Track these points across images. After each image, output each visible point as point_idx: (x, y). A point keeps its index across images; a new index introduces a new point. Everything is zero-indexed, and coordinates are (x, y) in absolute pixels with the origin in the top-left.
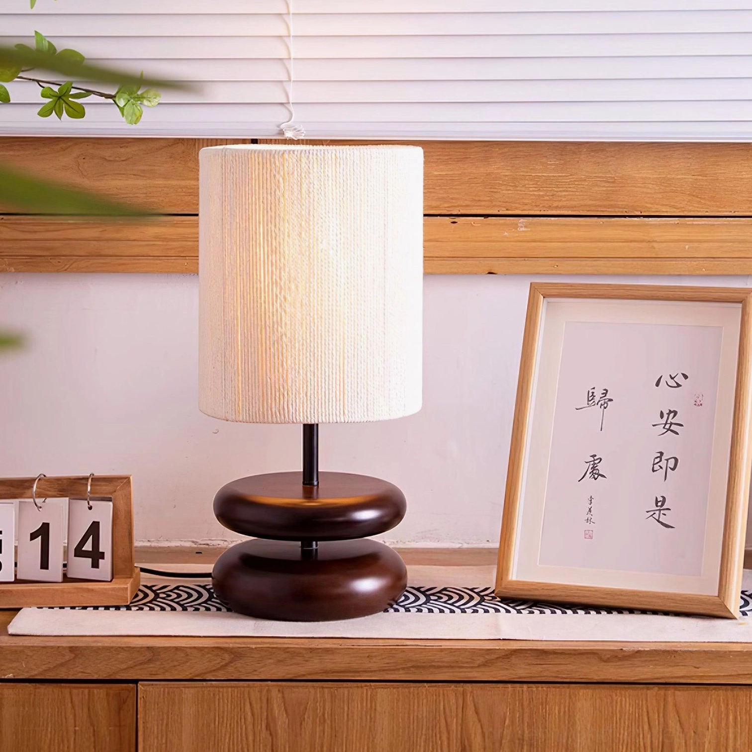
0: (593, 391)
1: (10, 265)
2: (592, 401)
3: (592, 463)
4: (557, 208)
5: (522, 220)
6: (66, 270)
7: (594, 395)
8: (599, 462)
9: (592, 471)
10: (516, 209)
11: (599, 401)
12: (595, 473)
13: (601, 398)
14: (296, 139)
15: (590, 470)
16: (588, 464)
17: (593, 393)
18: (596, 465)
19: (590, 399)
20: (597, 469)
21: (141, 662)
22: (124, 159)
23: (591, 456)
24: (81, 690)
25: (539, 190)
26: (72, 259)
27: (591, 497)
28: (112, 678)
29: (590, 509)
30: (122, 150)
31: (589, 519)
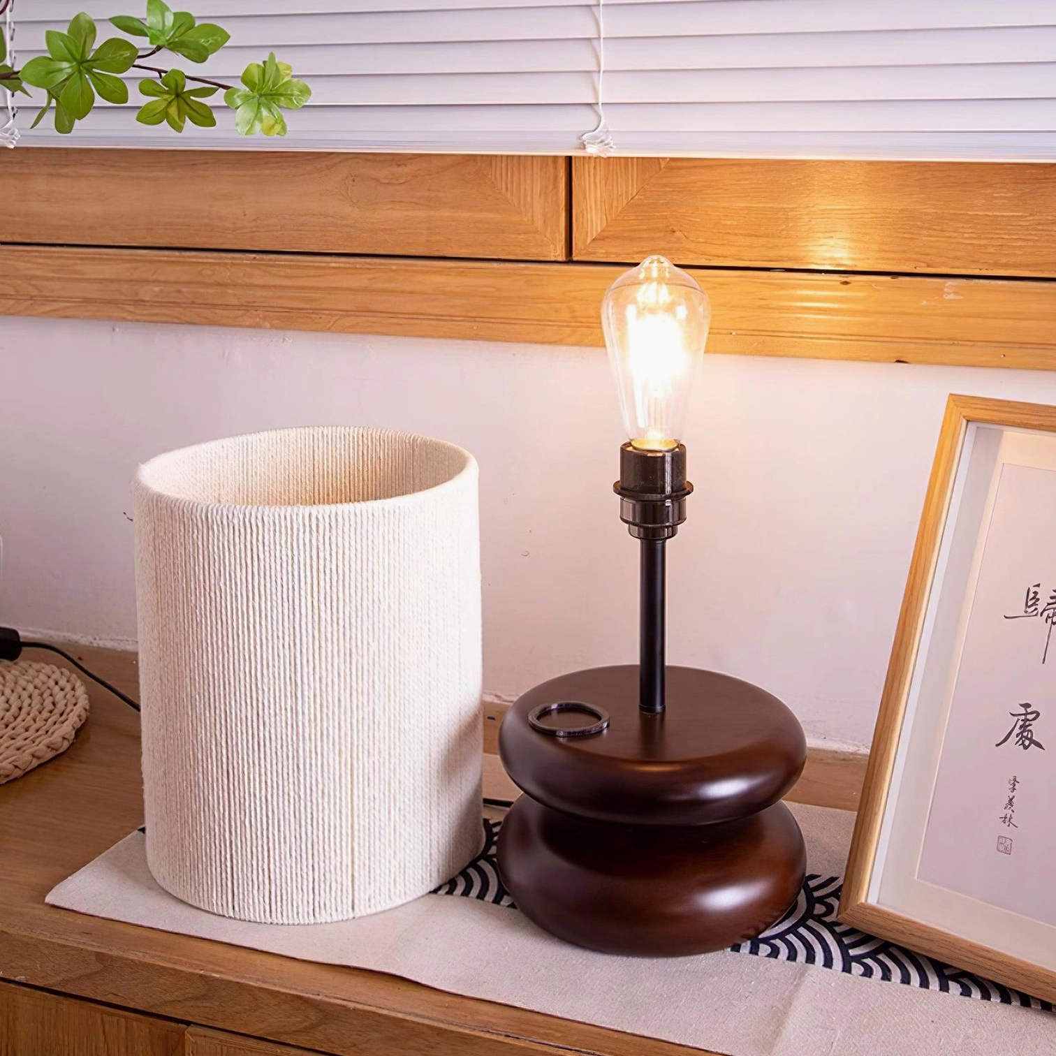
0: (1036, 589)
1: (265, 319)
2: (1033, 608)
3: (1023, 717)
4: (1007, 266)
5: (950, 282)
6: (329, 329)
7: (1037, 597)
8: (1034, 719)
9: (1022, 733)
10: (943, 264)
11: (1045, 610)
12: (1026, 739)
13: (1049, 604)
14: (605, 157)
15: (1017, 730)
16: (1016, 718)
17: (1036, 593)
18: (1027, 723)
19: (1030, 603)
20: (1030, 731)
21: (190, 995)
22: (402, 181)
23: (1022, 705)
24: (115, 1019)
25: (979, 238)
26: (336, 315)
27: (1015, 780)
28: (154, 1011)
29: (1011, 800)
30: (400, 170)
31: (1008, 816)
